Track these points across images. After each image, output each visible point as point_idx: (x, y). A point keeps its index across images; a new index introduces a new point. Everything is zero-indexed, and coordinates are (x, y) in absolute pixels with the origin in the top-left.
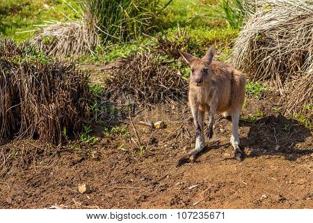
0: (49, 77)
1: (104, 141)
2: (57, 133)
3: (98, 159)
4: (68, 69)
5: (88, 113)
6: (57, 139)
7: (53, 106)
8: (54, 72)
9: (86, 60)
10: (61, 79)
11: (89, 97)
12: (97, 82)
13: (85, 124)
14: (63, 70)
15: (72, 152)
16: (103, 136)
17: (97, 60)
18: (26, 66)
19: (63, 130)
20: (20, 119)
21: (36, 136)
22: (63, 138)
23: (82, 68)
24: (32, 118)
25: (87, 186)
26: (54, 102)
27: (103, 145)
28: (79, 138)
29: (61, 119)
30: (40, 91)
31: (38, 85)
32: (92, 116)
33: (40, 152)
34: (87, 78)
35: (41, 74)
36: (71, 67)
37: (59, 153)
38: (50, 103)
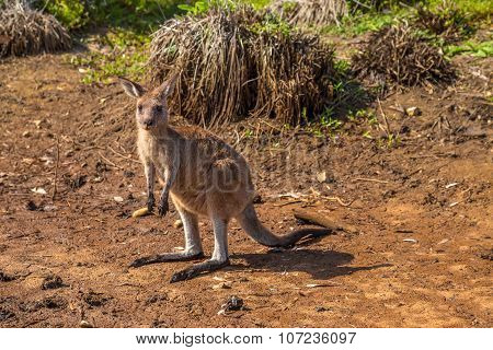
0: (290, 49)
1: (348, 126)
2: (296, 113)
3: (341, 146)
4: (312, 42)
5: (331, 93)
6: (295, 119)
7: (293, 82)
8: (295, 44)
9: (331, 32)
10: (304, 52)
11: (333, 75)
12: (343, 58)
13: (327, 105)
14: (306, 42)
15: (311, 135)
16: (346, 120)
17: (343, 32)
18: (266, 36)
19: (302, 111)
20: (256, 95)
21: (273, 115)
22: (302, 119)
23: (327, 40)
24: (270, 95)
25: (327, 175)
26: (295, 78)
27: (346, 130)
28: (319, 121)
29: (301, 98)
30: (280, 66)
31: (278, 58)
32: (335, 96)
33: (276, 133)
34: (332, 53)
35: (282, 46)
36: (314, 39)
37: (296, 135)
38: (289, 78)
